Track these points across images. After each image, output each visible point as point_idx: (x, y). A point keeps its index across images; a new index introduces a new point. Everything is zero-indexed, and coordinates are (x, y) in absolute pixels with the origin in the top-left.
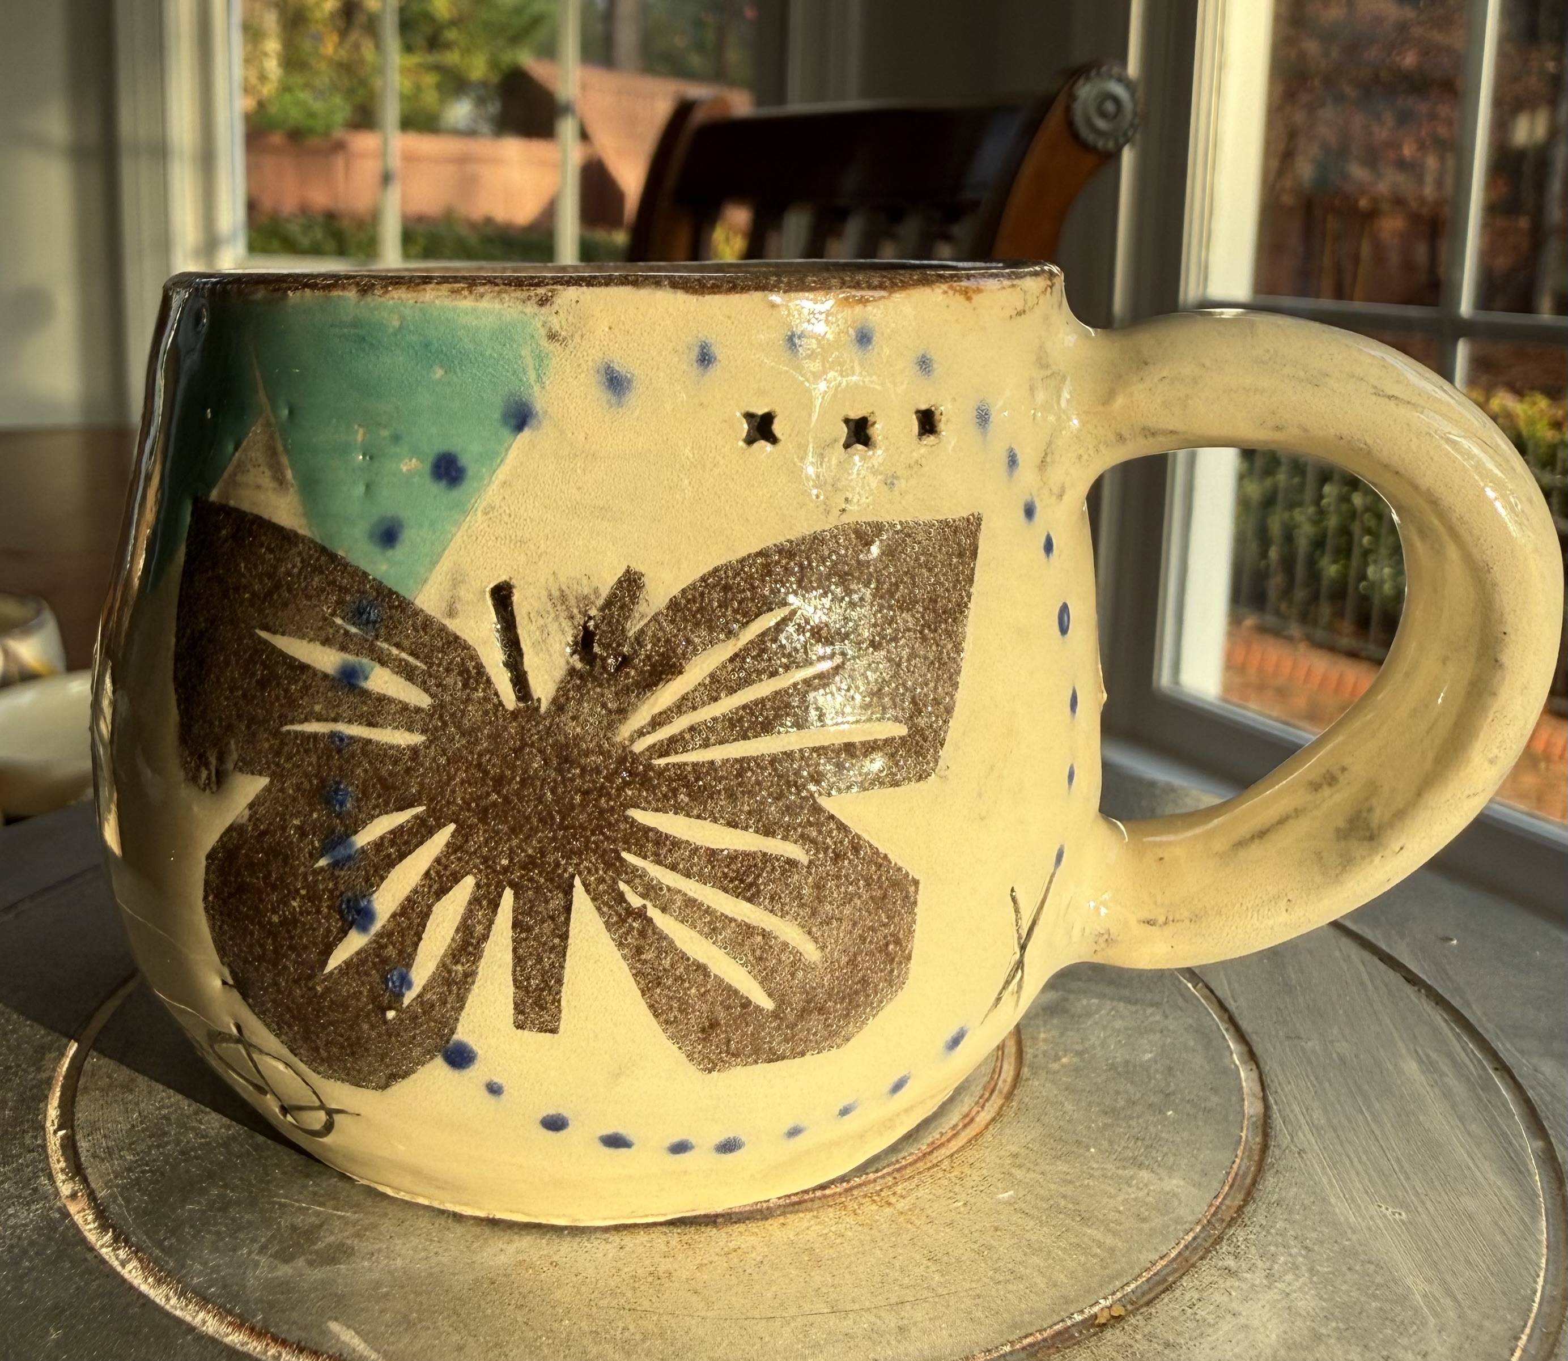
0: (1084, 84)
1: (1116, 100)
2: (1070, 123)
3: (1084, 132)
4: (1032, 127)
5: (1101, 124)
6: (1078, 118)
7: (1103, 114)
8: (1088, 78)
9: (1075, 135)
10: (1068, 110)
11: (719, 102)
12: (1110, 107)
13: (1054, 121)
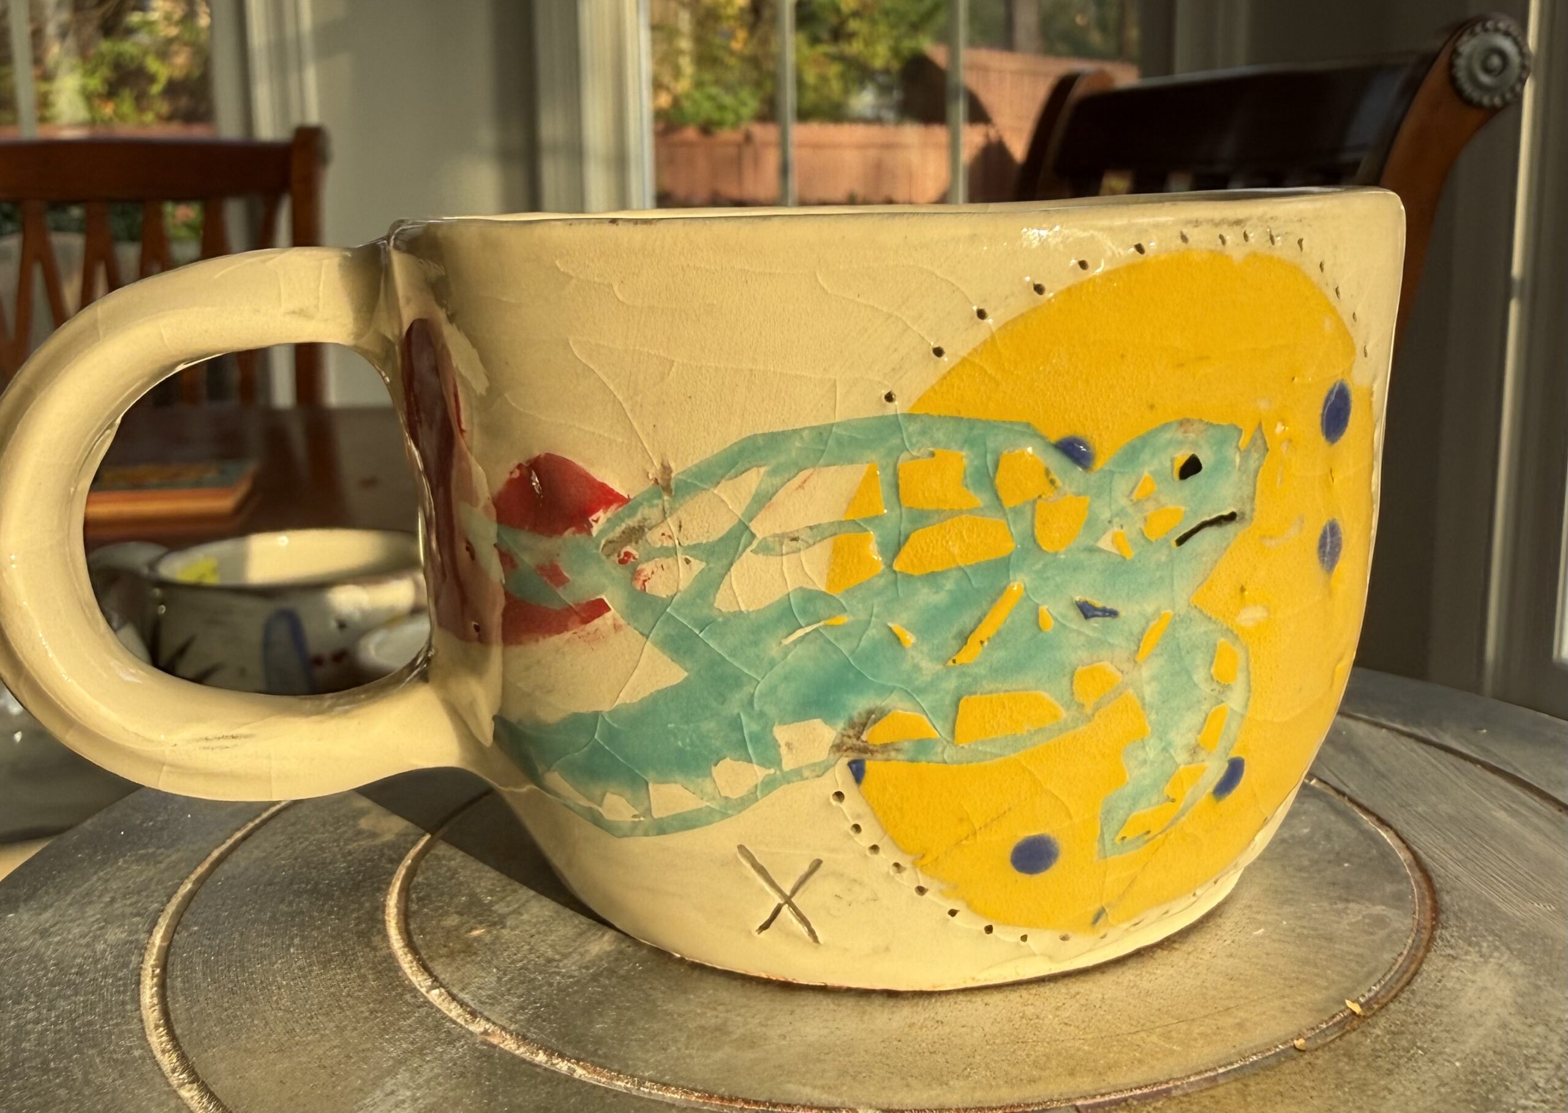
0: (1468, 41)
1: (1502, 54)
2: (1453, 80)
3: (1468, 88)
4: (1412, 87)
5: (1485, 79)
6: (1461, 75)
7: (1487, 70)
8: (1473, 34)
9: (1459, 92)
10: (1451, 66)
11: (1101, 75)
12: (1496, 61)
13: (1435, 78)
